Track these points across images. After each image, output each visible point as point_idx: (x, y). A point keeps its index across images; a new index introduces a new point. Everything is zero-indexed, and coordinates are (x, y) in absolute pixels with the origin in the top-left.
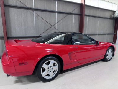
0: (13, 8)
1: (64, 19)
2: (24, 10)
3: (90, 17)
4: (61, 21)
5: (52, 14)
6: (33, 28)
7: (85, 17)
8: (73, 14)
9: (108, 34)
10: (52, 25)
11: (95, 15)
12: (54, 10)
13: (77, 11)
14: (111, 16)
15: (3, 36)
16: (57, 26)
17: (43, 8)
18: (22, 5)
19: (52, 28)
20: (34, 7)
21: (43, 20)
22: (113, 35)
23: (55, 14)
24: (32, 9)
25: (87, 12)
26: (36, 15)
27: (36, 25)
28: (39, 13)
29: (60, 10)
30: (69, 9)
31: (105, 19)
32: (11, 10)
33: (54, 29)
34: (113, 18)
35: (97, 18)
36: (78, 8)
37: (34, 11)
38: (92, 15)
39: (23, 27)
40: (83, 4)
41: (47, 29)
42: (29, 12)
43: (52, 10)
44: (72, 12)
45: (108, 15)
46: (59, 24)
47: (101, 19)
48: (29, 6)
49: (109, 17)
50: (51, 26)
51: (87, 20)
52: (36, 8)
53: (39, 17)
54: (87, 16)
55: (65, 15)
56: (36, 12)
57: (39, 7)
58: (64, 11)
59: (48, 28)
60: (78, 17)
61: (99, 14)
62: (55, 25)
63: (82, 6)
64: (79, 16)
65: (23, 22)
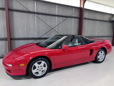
0: (17, 12)
1: (64, 22)
2: (27, 14)
3: (89, 21)
4: (61, 24)
5: (53, 17)
6: (34, 30)
7: (84, 20)
9: (107, 37)
10: (53, 28)
11: (94, 19)
13: (77, 14)
14: (110, 19)
15: (7, 37)
17: (44, 12)
18: (25, 9)
19: (53, 30)
20: (36, 11)
21: (44, 23)
22: (112, 38)
23: (55, 17)
24: (34, 13)
25: (86, 15)
26: (38, 18)
27: (37, 27)
28: (40, 16)
29: (60, 14)
30: (69, 13)
31: (104, 22)
32: (15, 13)
33: (54, 31)
34: (112, 21)
35: (96, 21)
36: (78, 12)
37: (36, 15)
38: (91, 18)
39: (25, 29)
40: (82, 8)
41: (47, 31)
42: (31, 15)
43: (52, 13)
44: (72, 16)
45: (107, 18)
46: (59, 27)
47: (100, 22)
48: (31, 10)
49: (108, 20)
50: (51, 29)
51: (86, 23)
52: (38, 12)
53: (40, 20)
54: (86, 19)
55: (65, 18)
56: (38, 15)
57: (40, 11)
58: (64, 14)
59: (49, 30)
60: (77, 20)
61: (98, 17)
62: (55, 28)
63: (81, 10)
64: (79, 19)
65: (25, 25)
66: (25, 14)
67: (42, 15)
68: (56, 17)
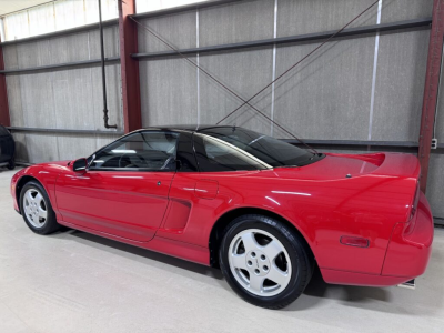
2: (175, 59)
4: (298, 76)
5: (256, 54)
6: (193, 111)
8: (371, 32)
12: (266, 37)
13: (408, 6)
16: (277, 99)
20: (198, 46)
23: (266, 52)
24: (191, 53)
27: (201, 100)
29: (294, 31)
30: (346, 13)
37: (198, 58)
39: (171, 109)
42: (184, 62)
43: (256, 38)
46: (286, 93)
48: (185, 46)
52: (204, 46)
56: (204, 58)
58: (313, 28)
66: (170, 62)
67: (216, 57)
68: (269, 51)
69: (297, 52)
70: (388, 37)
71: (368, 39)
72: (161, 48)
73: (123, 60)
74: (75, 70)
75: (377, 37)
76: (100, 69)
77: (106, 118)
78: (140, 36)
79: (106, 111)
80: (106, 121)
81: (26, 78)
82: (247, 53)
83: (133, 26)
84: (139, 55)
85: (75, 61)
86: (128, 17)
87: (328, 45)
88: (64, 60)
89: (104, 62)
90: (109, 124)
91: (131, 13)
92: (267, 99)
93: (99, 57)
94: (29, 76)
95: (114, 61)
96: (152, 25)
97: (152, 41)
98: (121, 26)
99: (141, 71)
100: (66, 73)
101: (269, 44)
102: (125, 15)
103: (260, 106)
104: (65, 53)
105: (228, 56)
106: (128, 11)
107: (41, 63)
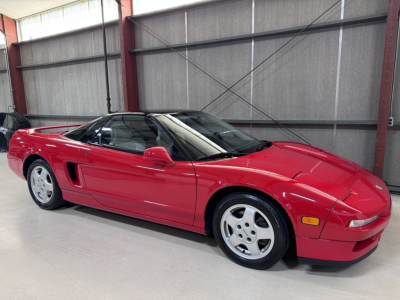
2: (167, 54)
5: (236, 47)
6: (183, 98)
12: (245, 32)
16: (256, 86)
17: (208, 37)
20: (187, 42)
23: (245, 45)
24: (181, 48)
27: (190, 89)
28: (198, 52)
29: (270, 27)
30: (314, 10)
32: (146, 59)
37: (187, 52)
39: (165, 97)
43: (236, 34)
46: (263, 80)
52: (192, 41)
56: (192, 52)
57: (199, 38)
60: (369, 35)
67: (202, 50)
68: (247, 45)
69: (271, 45)
70: (351, 31)
71: (333, 32)
72: (156, 44)
73: (123, 55)
74: (82, 65)
75: (341, 31)
76: (103, 63)
77: (109, 105)
78: (137, 35)
79: (109, 99)
80: (109, 108)
81: (40, 73)
82: (229, 47)
83: (131, 26)
84: (137, 50)
85: (82, 57)
86: (126, 18)
87: (298, 38)
88: (72, 56)
89: (106, 57)
90: (112, 110)
91: (129, 14)
92: (247, 86)
93: (102, 53)
94: (43, 70)
95: (115, 56)
96: (148, 25)
97: (147, 39)
98: (121, 26)
99: (138, 65)
100: (74, 67)
101: (247, 39)
102: (124, 16)
103: (241, 92)
104: (73, 50)
105: (212, 49)
106: (126, 13)
107: (52, 59)
